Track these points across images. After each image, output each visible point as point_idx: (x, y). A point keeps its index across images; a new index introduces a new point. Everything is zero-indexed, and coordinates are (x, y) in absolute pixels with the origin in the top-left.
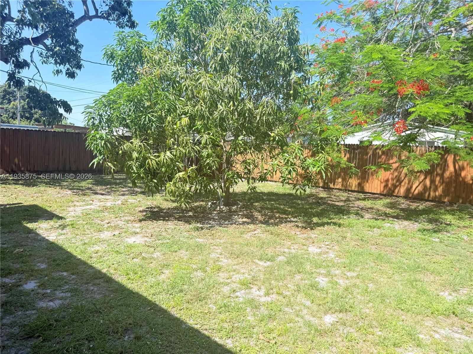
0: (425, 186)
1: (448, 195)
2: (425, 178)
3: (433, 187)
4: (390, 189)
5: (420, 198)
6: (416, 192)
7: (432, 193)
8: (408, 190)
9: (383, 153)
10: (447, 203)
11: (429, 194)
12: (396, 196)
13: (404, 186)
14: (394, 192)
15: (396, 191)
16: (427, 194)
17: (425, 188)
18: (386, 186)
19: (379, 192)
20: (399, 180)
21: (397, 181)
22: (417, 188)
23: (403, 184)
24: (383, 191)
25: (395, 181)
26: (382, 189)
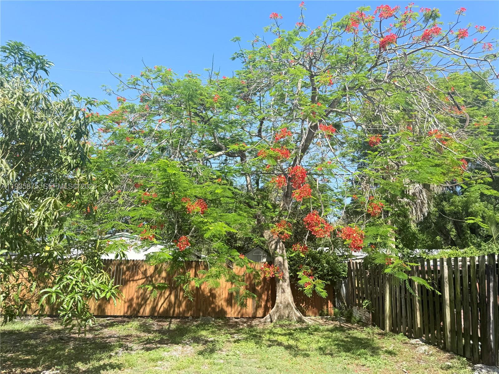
0: (170, 302)
1: (191, 310)
2: (170, 294)
3: (177, 302)
4: (134, 309)
5: (165, 316)
6: (162, 309)
7: (176, 309)
8: (154, 309)
9: (128, 269)
10: (190, 318)
11: (174, 311)
12: (141, 317)
13: (149, 304)
14: (139, 312)
15: (142, 310)
16: (172, 310)
17: (170, 305)
18: (130, 306)
19: (122, 314)
20: (145, 299)
21: (142, 300)
22: (162, 305)
23: (148, 302)
24: (127, 312)
25: (140, 300)
26: (126, 310)
